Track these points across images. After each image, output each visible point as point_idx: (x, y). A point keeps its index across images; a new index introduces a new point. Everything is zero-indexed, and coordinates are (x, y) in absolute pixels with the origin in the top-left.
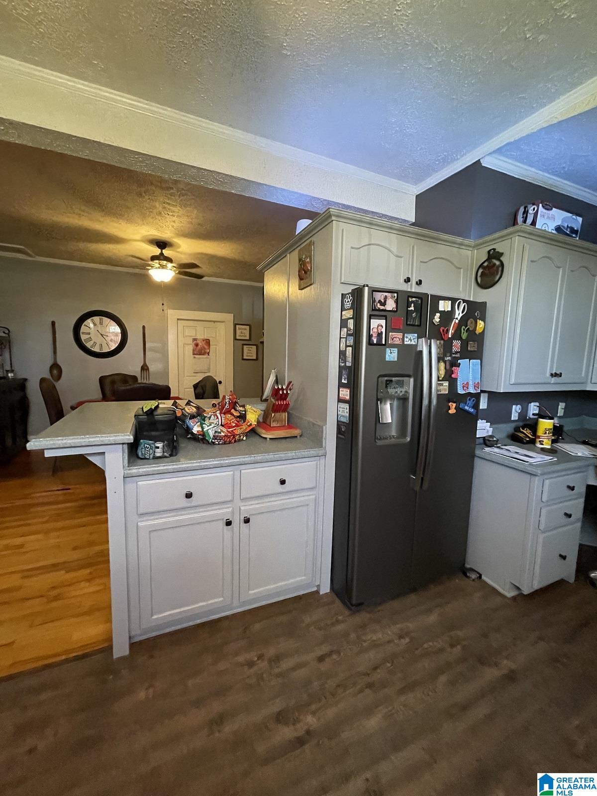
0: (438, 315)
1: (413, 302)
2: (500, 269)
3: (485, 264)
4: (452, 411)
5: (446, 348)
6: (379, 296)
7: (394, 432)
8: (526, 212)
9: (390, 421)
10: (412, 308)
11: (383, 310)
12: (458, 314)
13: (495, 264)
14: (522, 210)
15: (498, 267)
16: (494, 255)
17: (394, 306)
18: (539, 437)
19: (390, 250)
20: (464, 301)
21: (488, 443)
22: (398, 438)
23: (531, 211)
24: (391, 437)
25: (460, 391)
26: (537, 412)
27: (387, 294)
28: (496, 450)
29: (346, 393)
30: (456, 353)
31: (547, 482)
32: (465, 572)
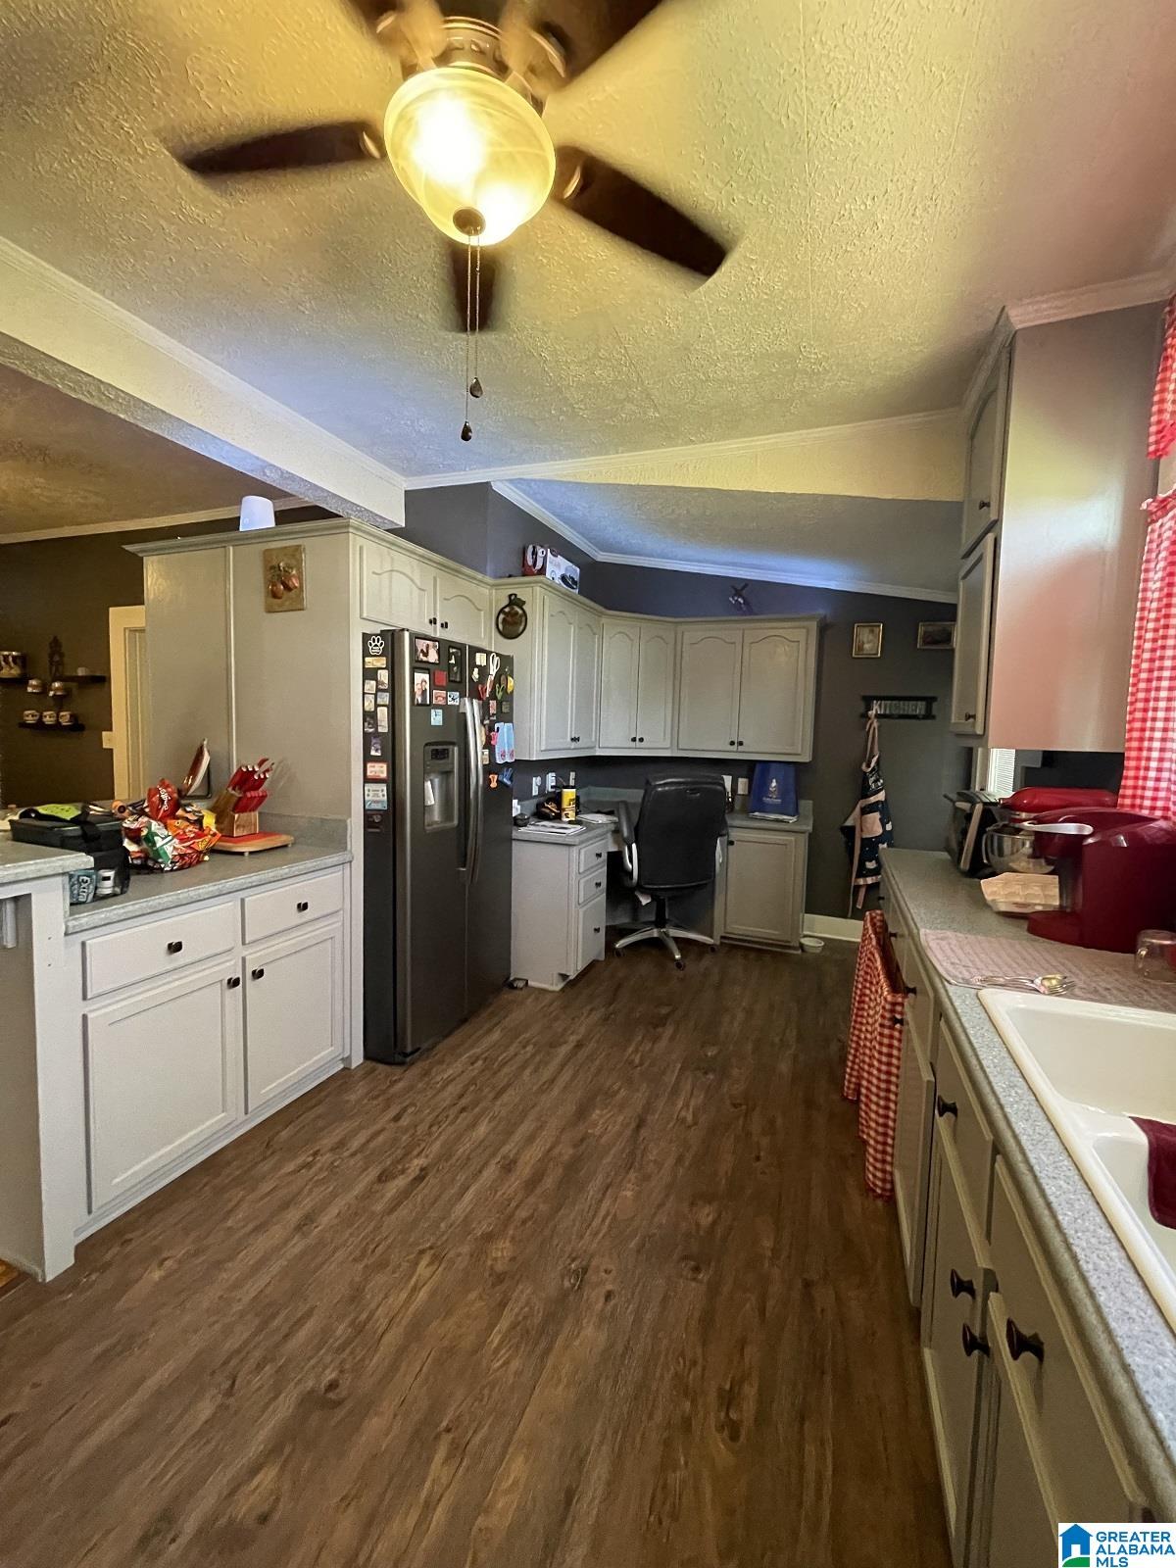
0: (476, 670)
1: (453, 653)
2: (524, 619)
3: (507, 610)
4: (494, 785)
5: (485, 708)
6: (421, 644)
7: (436, 816)
8: (534, 553)
9: (433, 802)
10: (453, 661)
11: (425, 662)
12: (493, 670)
13: (517, 613)
14: (530, 549)
15: (521, 616)
16: (514, 601)
17: (437, 657)
18: (564, 810)
19: (412, 580)
20: (498, 655)
21: (520, 822)
22: (441, 822)
23: (540, 554)
24: (436, 822)
25: (499, 761)
26: (554, 784)
27: (428, 642)
28: (532, 828)
29: (380, 770)
30: (493, 715)
31: (583, 852)
32: (511, 986)
